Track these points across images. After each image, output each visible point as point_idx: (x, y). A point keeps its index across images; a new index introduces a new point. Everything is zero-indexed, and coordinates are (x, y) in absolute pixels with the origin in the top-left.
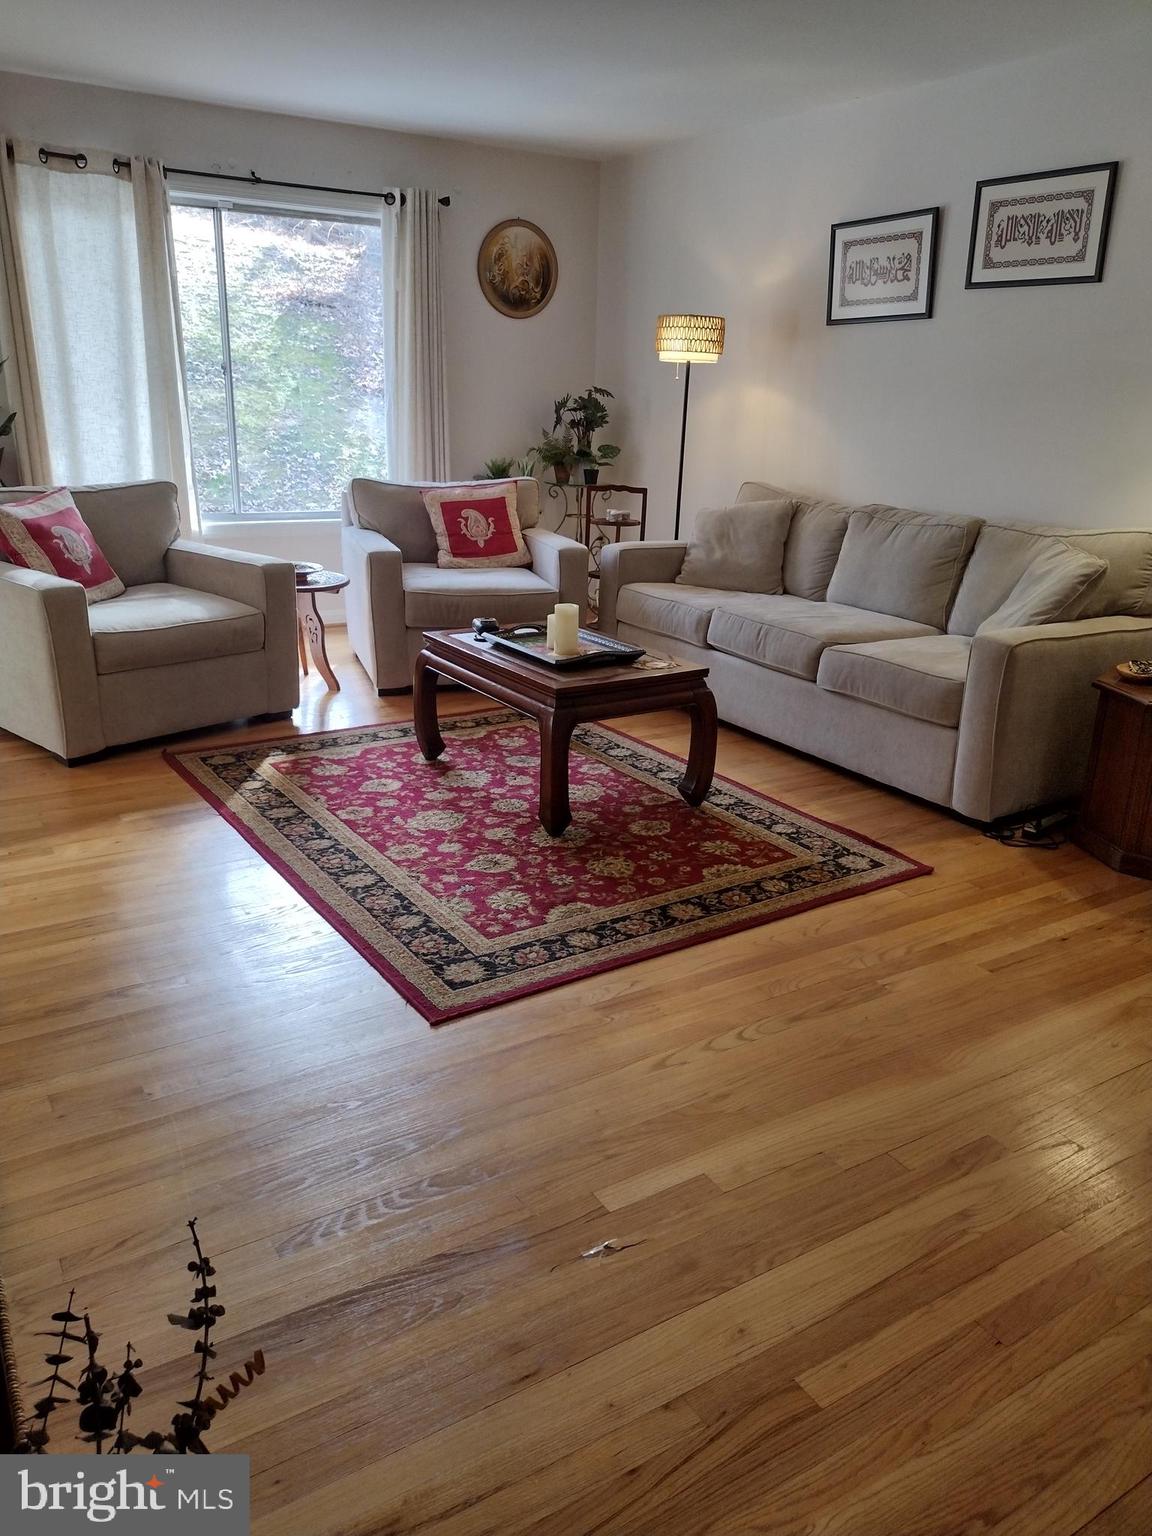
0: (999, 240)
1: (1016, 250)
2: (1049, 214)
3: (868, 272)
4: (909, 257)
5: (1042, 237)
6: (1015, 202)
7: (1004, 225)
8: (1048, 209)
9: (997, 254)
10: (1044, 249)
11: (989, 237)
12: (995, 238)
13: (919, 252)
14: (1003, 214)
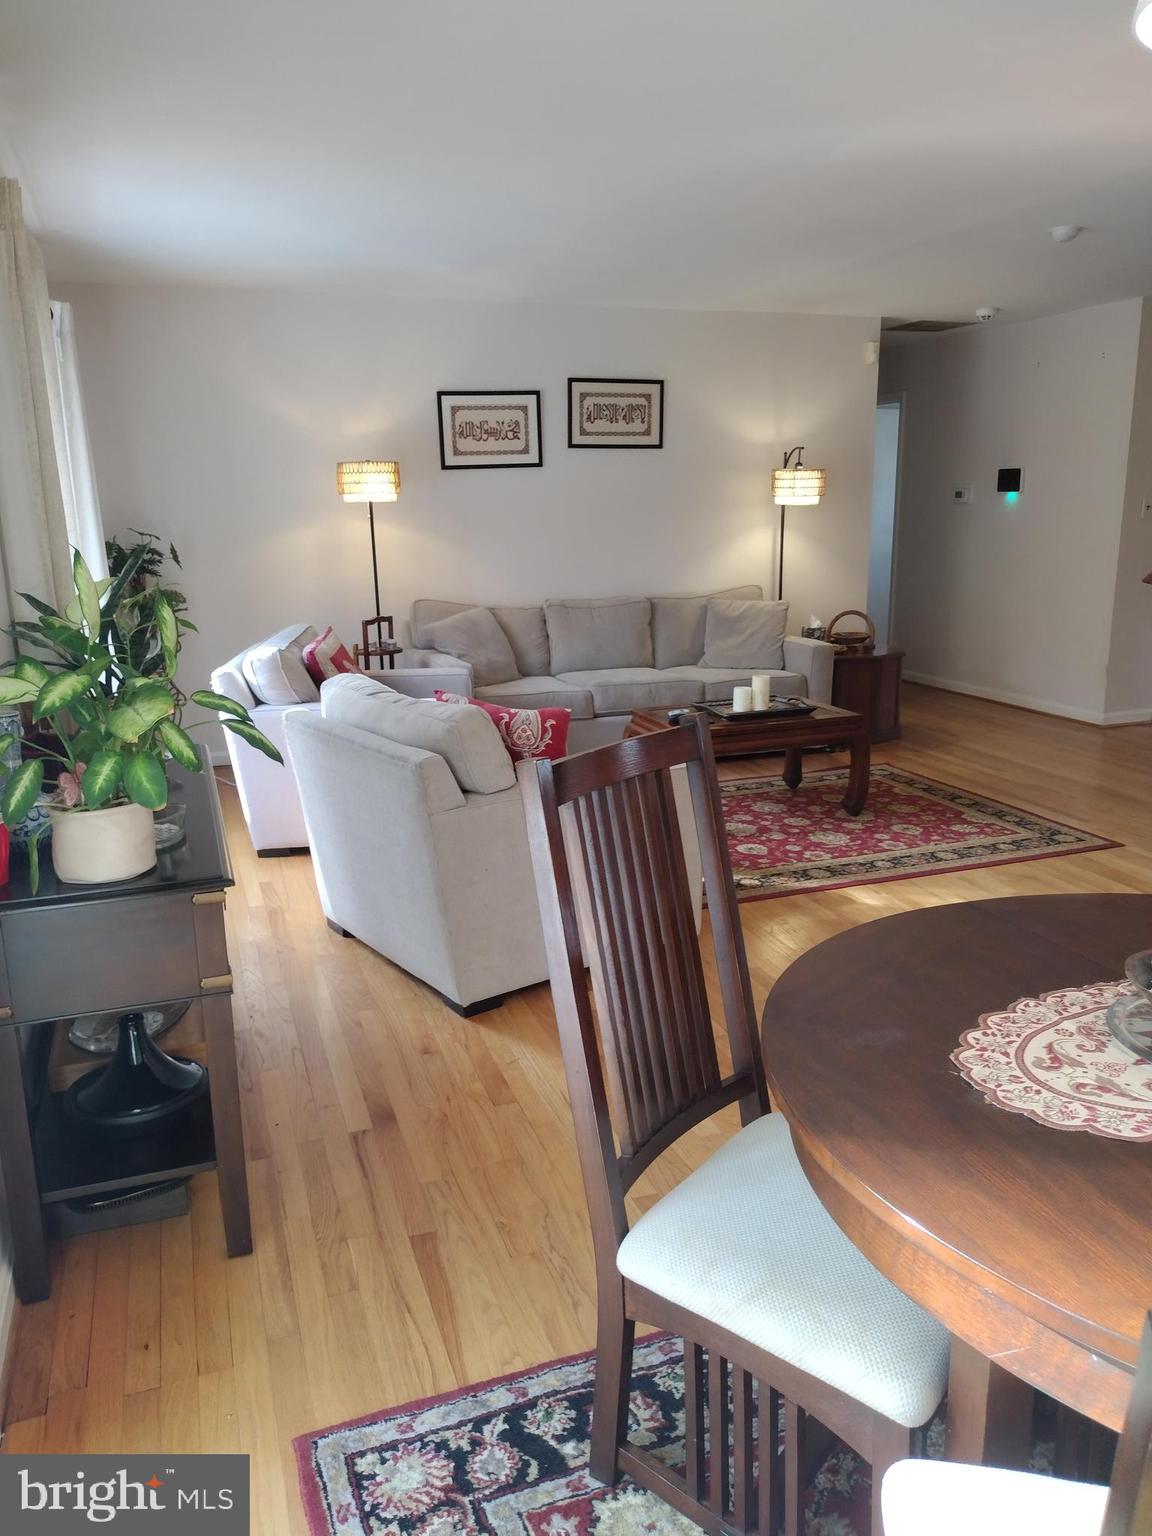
0: (589, 418)
1: (602, 425)
2: (623, 405)
3: (479, 430)
4: (517, 423)
5: (620, 418)
6: (598, 395)
7: (591, 408)
8: (623, 402)
9: (588, 426)
10: (621, 426)
11: (581, 415)
12: (586, 416)
13: (526, 419)
14: (589, 401)
